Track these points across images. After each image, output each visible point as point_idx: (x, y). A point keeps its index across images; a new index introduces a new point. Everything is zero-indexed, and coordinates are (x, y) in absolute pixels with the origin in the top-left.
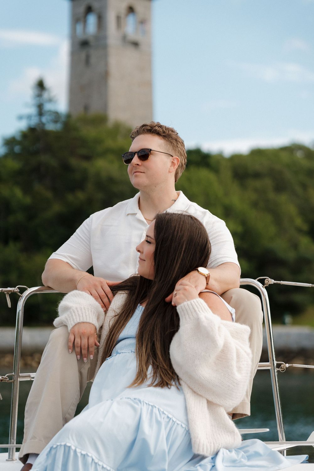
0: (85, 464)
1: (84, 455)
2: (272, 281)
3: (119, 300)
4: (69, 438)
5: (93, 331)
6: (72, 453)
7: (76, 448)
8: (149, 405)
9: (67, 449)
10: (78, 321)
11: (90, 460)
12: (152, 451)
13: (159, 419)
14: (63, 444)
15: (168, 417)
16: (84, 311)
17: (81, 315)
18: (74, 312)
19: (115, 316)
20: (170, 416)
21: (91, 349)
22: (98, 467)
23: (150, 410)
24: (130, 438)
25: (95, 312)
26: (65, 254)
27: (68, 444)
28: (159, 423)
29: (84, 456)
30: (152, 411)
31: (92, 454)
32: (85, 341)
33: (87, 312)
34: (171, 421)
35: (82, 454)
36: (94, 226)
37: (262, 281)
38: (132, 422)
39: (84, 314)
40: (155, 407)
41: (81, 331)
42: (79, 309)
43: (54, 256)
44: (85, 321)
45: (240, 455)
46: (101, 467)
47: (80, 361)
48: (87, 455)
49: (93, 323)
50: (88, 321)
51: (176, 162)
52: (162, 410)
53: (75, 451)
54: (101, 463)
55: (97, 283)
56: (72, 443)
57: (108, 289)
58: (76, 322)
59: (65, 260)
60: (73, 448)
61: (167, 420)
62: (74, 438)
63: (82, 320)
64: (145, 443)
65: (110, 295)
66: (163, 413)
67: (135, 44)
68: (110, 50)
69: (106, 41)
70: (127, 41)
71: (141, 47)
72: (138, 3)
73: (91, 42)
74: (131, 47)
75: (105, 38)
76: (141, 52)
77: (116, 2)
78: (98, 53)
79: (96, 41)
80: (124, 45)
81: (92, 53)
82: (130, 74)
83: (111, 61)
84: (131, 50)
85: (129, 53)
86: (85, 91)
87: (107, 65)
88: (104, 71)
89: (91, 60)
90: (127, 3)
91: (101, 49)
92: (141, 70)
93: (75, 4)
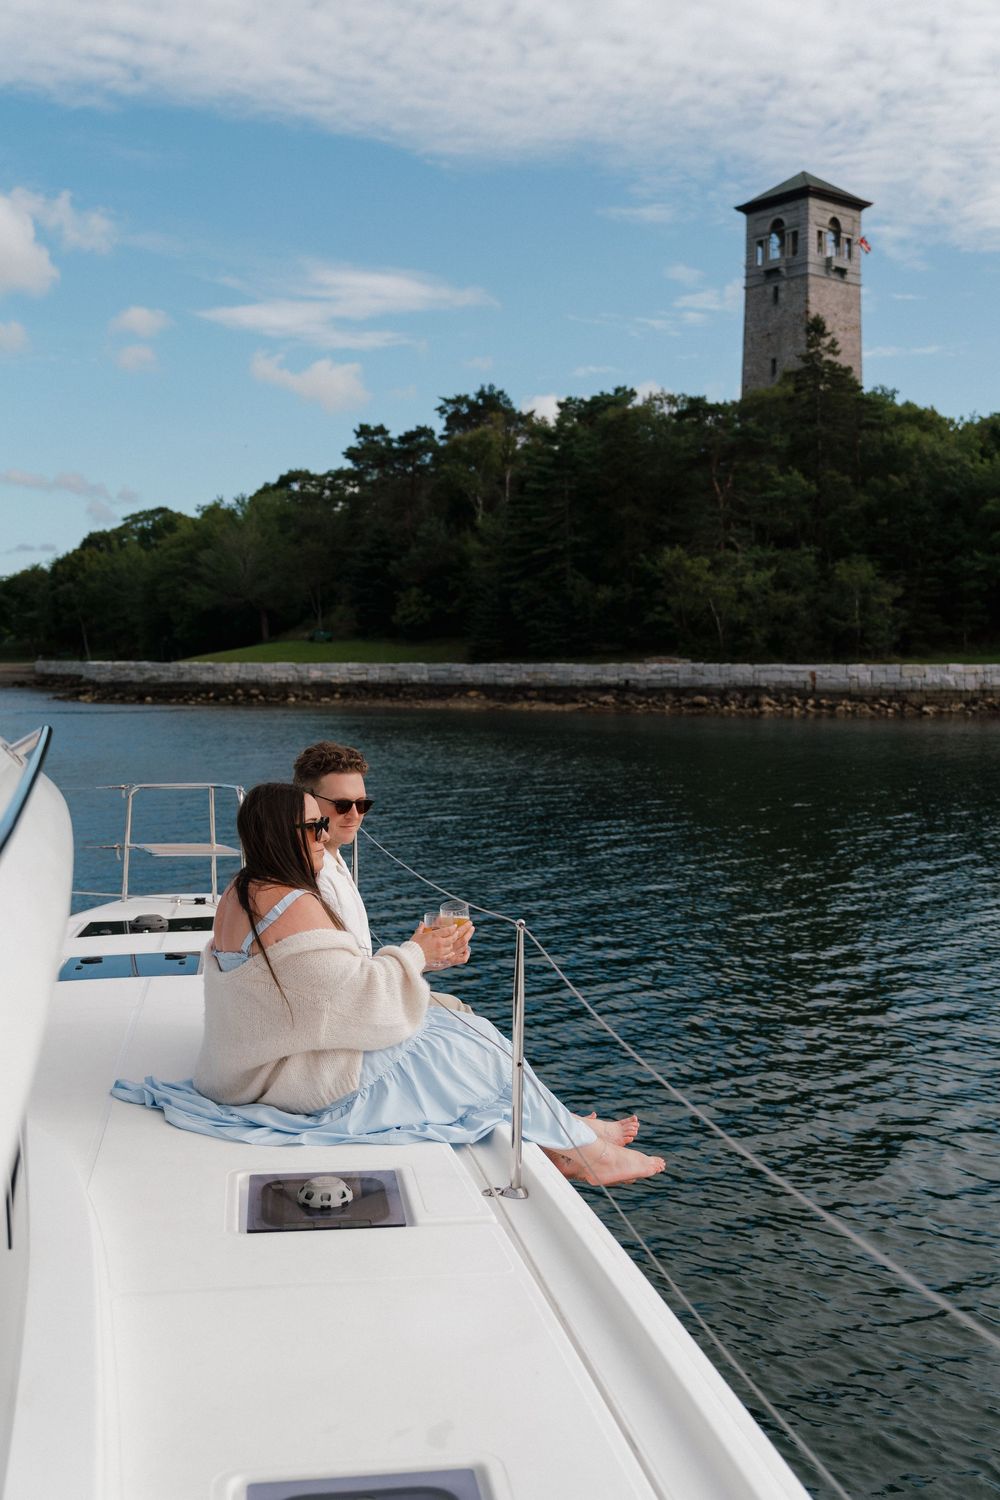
67: (842, 272)
68: (811, 280)
69: (807, 268)
70: (833, 268)
71: (849, 277)
72: (845, 215)
73: (783, 270)
74: (834, 276)
75: (806, 264)
76: (848, 283)
77: (818, 213)
78: (792, 285)
79: (788, 268)
80: (827, 272)
81: (783, 285)
82: (836, 315)
83: (812, 296)
84: (836, 280)
85: (833, 283)
86: (774, 339)
87: (807, 301)
88: (802, 311)
89: (782, 295)
90: (831, 215)
91: (799, 281)
92: (848, 309)
93: (758, 220)
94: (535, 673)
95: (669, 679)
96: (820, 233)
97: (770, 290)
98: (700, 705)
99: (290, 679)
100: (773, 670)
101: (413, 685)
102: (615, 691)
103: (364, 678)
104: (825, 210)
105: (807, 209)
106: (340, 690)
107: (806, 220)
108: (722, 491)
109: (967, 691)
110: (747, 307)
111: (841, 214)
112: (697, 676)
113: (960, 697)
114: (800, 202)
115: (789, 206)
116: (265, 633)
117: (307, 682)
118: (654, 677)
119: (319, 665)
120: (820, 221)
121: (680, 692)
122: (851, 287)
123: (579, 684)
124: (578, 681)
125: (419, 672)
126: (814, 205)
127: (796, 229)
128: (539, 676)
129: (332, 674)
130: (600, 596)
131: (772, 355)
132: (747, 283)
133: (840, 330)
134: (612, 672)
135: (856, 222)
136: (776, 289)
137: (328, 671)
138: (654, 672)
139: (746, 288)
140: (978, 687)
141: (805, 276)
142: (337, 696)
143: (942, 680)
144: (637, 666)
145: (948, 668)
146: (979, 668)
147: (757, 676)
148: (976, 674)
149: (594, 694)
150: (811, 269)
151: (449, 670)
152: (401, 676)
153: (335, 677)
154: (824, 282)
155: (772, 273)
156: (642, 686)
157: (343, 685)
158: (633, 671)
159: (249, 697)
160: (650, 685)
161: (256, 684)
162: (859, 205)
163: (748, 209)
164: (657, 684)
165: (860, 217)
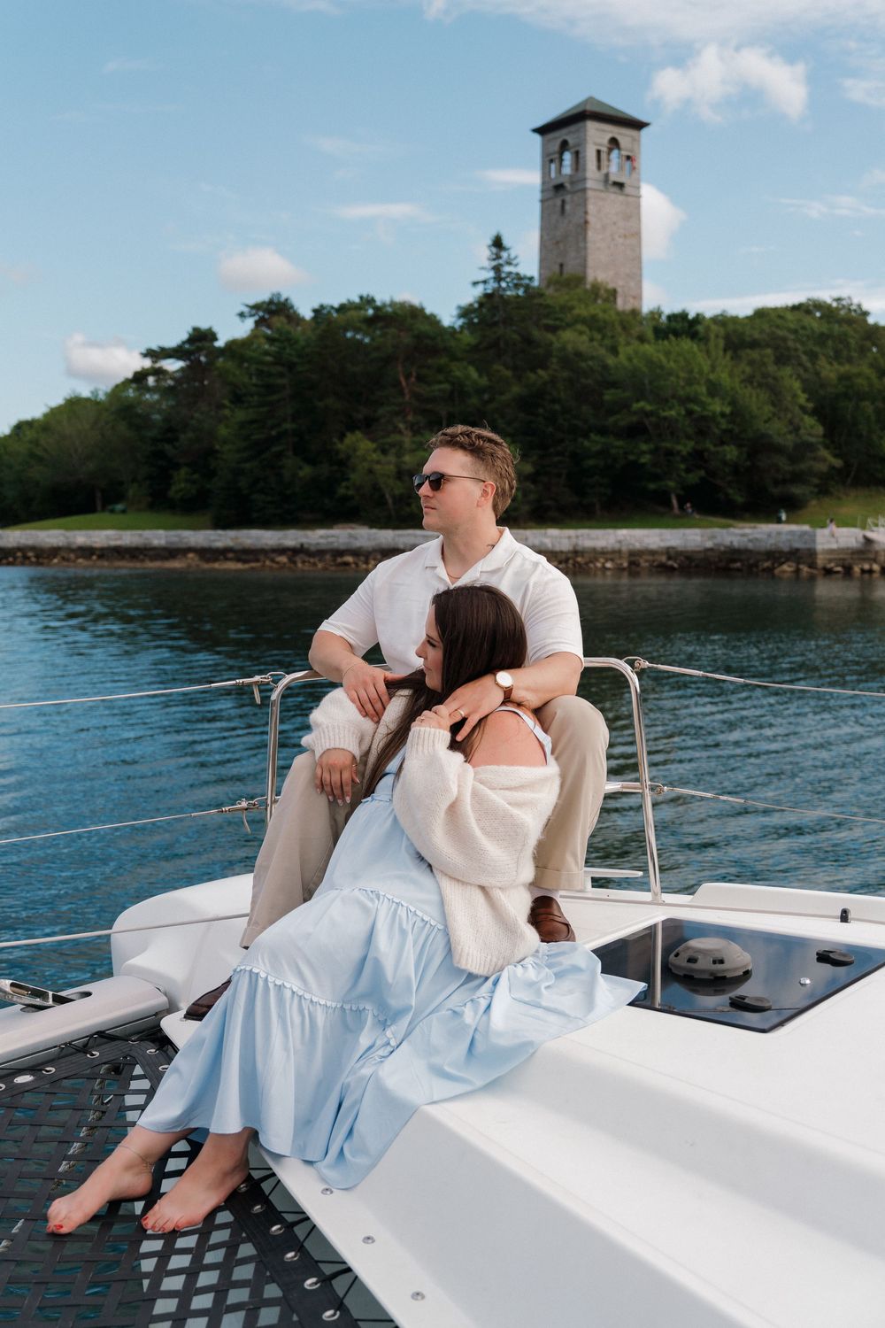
0: (281, 1000)
1: (280, 986)
2: (647, 664)
3: (396, 706)
4: (258, 960)
5: (348, 761)
6: (261, 983)
7: (268, 974)
8: (393, 902)
9: (254, 977)
10: (328, 747)
11: (288, 994)
12: (390, 979)
13: (404, 926)
14: (248, 968)
15: (423, 920)
16: (337, 731)
17: (332, 737)
18: (324, 733)
19: (388, 734)
20: (426, 918)
21: (345, 789)
22: (303, 1001)
23: (392, 909)
24: (356, 955)
25: (356, 731)
26: (339, 623)
27: (255, 970)
28: (403, 932)
29: (280, 988)
30: (396, 911)
31: (293, 983)
32: (336, 777)
33: (342, 732)
34: (428, 926)
35: (276, 985)
36: (377, 585)
37: (631, 663)
38: (360, 929)
39: (337, 736)
40: (402, 905)
41: (330, 762)
42: (330, 729)
43: (325, 626)
44: (337, 746)
45: (542, 975)
46: (308, 1002)
47: (332, 804)
48: (285, 987)
49: (349, 749)
50: (342, 746)
51: (489, 490)
52: (413, 910)
53: (266, 980)
54: (307, 996)
55: (369, 680)
56: (261, 969)
57: (382, 687)
58: (325, 749)
59: (338, 633)
60: (263, 975)
61: (421, 924)
62: (266, 961)
63: (332, 746)
64: (378, 966)
65: (385, 698)
66: (415, 914)
67: (620, 185)
68: (590, 194)
69: (585, 183)
70: (610, 182)
71: (627, 190)
72: (624, 135)
73: (567, 185)
74: (615, 189)
75: (584, 179)
76: (627, 195)
77: (596, 135)
78: (575, 198)
79: (572, 183)
80: (606, 188)
81: (568, 198)
82: (615, 223)
83: (591, 208)
84: (615, 193)
85: (613, 196)
86: (561, 246)
87: (586, 213)
88: (582, 221)
89: (568, 207)
90: (609, 136)
91: (579, 194)
92: (628, 217)
93: (549, 141)
94: (237, 538)
95: (332, 543)
96: (599, 152)
97: (559, 202)
98: (347, 564)
99: (61, 544)
100: (409, 535)
101: (154, 549)
102: (290, 553)
103: (118, 543)
104: (604, 131)
105: (585, 131)
106: (98, 553)
107: (585, 140)
108: (407, 384)
109: (562, 552)
110: (542, 218)
111: (619, 134)
112: (352, 540)
113: (556, 557)
114: (581, 124)
115: (573, 128)
116: (99, 504)
117: (74, 546)
118: (322, 541)
119: (83, 532)
120: (599, 141)
121: (338, 553)
122: (630, 199)
123: (266, 547)
124: (266, 544)
125: (158, 537)
126: (592, 127)
127: (577, 149)
128: (240, 541)
129: (93, 539)
130: (301, 474)
131: (559, 261)
132: (542, 197)
133: (620, 237)
134: (291, 537)
135: (636, 141)
136: (563, 202)
137: (90, 537)
138: (321, 537)
139: (542, 201)
140: (571, 548)
141: (584, 190)
142: (94, 557)
143: (542, 543)
144: (309, 533)
145: (546, 533)
146: (571, 532)
147: (397, 539)
148: (569, 537)
149: (273, 555)
150: (589, 184)
151: (178, 536)
152: (146, 541)
153: (96, 542)
154: (603, 195)
155: (559, 188)
156: (313, 549)
157: (102, 549)
158: (307, 537)
159: (26, 558)
160: (319, 547)
161: (33, 548)
162: (638, 125)
163: (542, 131)
164: (323, 547)
165: (639, 136)
